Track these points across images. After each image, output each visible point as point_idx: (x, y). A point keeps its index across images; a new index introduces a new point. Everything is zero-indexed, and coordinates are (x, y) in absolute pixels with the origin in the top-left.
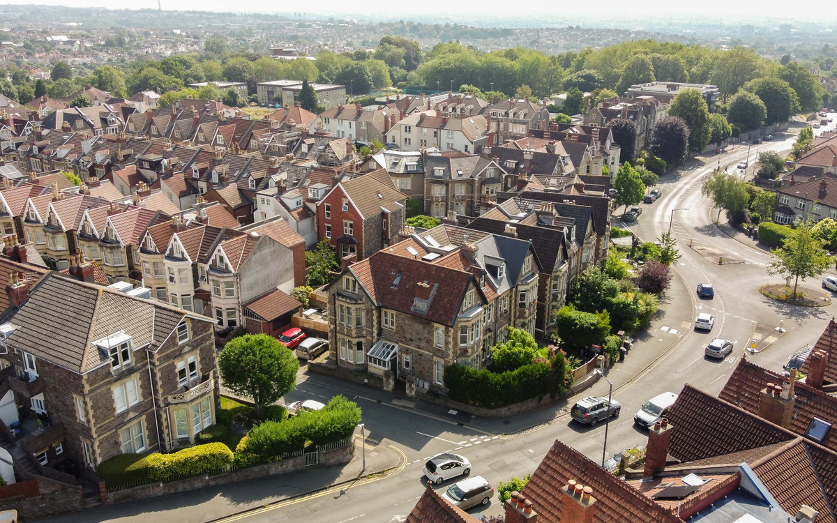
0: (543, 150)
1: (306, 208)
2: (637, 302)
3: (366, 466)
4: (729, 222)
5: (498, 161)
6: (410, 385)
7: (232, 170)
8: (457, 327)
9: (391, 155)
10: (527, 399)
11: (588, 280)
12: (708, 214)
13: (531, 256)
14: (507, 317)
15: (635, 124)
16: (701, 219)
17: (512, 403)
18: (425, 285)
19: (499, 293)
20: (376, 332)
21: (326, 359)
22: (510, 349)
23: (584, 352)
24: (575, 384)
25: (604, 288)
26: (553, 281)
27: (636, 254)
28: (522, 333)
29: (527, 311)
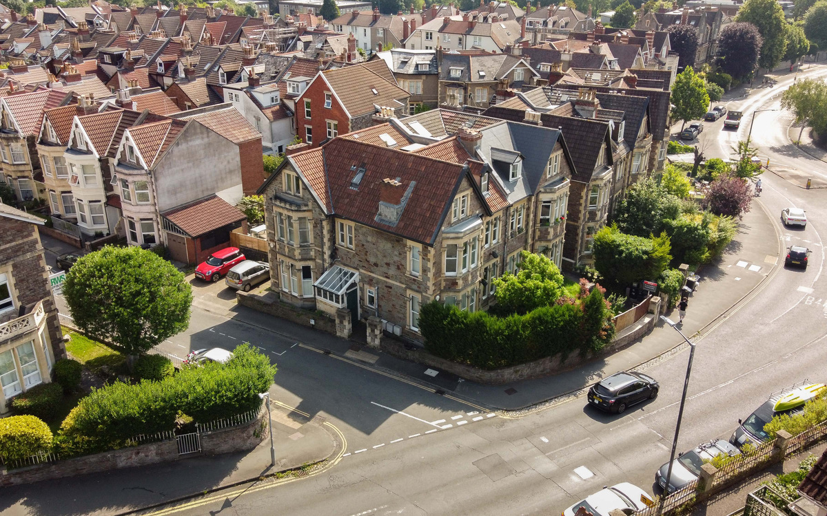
0: (586, 51)
1: (283, 107)
2: (706, 226)
3: (276, 458)
4: (814, 142)
5: (529, 61)
6: (373, 331)
7: (203, 63)
8: (441, 247)
9: (400, 53)
10: (543, 356)
11: (638, 195)
12: (785, 133)
13: (560, 152)
14: (522, 238)
15: (697, 31)
16: (777, 139)
17: (521, 363)
18: (396, 182)
19: (510, 200)
20: (327, 253)
21: (266, 290)
22: (522, 283)
23: (631, 291)
24: (617, 337)
25: (661, 206)
26: (590, 193)
27: (699, 173)
28: (542, 260)
29: (551, 231)
